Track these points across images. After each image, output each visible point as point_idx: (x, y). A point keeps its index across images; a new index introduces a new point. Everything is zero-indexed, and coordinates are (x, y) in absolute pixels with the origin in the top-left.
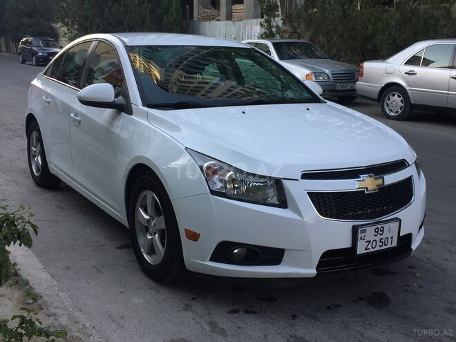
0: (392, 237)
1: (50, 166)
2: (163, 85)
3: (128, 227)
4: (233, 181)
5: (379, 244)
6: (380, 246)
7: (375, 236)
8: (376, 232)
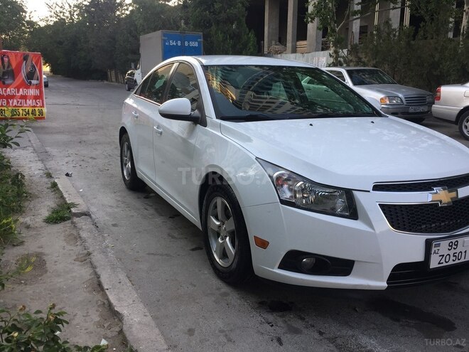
0: (465, 252)
1: (138, 171)
2: (237, 104)
3: (201, 229)
4: (303, 190)
5: (452, 258)
6: (453, 260)
7: (449, 250)
8: (450, 246)
